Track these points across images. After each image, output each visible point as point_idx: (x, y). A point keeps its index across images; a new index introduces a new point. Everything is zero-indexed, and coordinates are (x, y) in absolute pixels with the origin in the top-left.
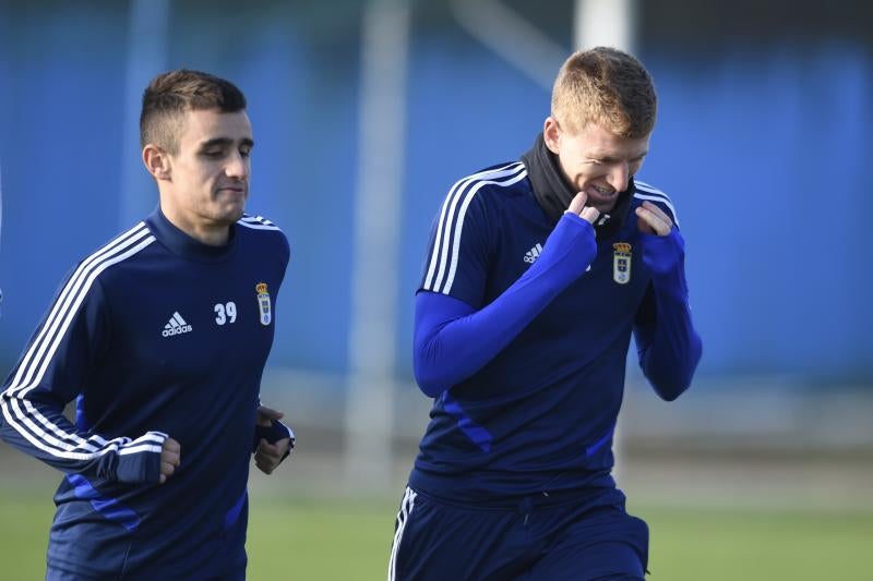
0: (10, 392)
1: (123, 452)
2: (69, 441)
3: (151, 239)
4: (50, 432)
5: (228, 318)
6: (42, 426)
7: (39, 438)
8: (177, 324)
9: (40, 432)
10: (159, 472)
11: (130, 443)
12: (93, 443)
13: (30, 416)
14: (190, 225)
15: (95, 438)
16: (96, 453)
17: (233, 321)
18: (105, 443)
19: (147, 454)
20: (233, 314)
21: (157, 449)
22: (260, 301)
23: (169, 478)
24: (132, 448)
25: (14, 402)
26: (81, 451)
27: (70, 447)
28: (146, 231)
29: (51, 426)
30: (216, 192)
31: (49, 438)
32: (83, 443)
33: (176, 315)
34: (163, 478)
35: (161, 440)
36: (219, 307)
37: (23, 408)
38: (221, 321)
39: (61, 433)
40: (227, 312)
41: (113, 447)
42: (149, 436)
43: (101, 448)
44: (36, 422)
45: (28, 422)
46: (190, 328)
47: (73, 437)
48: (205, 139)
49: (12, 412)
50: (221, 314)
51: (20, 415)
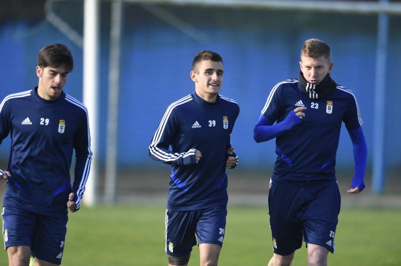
0: (151, 146)
1: (184, 157)
2: (169, 156)
3: (192, 99)
4: (164, 154)
5: (213, 125)
6: (161, 153)
7: (161, 157)
8: (196, 125)
9: (161, 155)
10: (196, 160)
11: (186, 153)
12: (176, 155)
13: (157, 151)
14: (203, 96)
15: (176, 154)
16: (176, 158)
17: (214, 126)
18: (179, 155)
19: (191, 156)
20: (214, 124)
21: (193, 154)
22: (224, 121)
23: (199, 161)
24: (186, 155)
25: (153, 148)
26: (172, 158)
27: (170, 158)
28: (191, 97)
29: (164, 153)
30: (208, 84)
31: (163, 156)
32: (173, 156)
33: (197, 122)
34: (197, 162)
35: (194, 151)
36: (210, 121)
37: (155, 149)
38: (210, 126)
39: (167, 154)
40: (212, 123)
41: (181, 156)
42: (191, 150)
43: (178, 156)
44: (159, 152)
45: (157, 153)
46: (200, 126)
47: (170, 154)
48: (206, 68)
49: (152, 151)
50: (211, 123)
51: (155, 151)
